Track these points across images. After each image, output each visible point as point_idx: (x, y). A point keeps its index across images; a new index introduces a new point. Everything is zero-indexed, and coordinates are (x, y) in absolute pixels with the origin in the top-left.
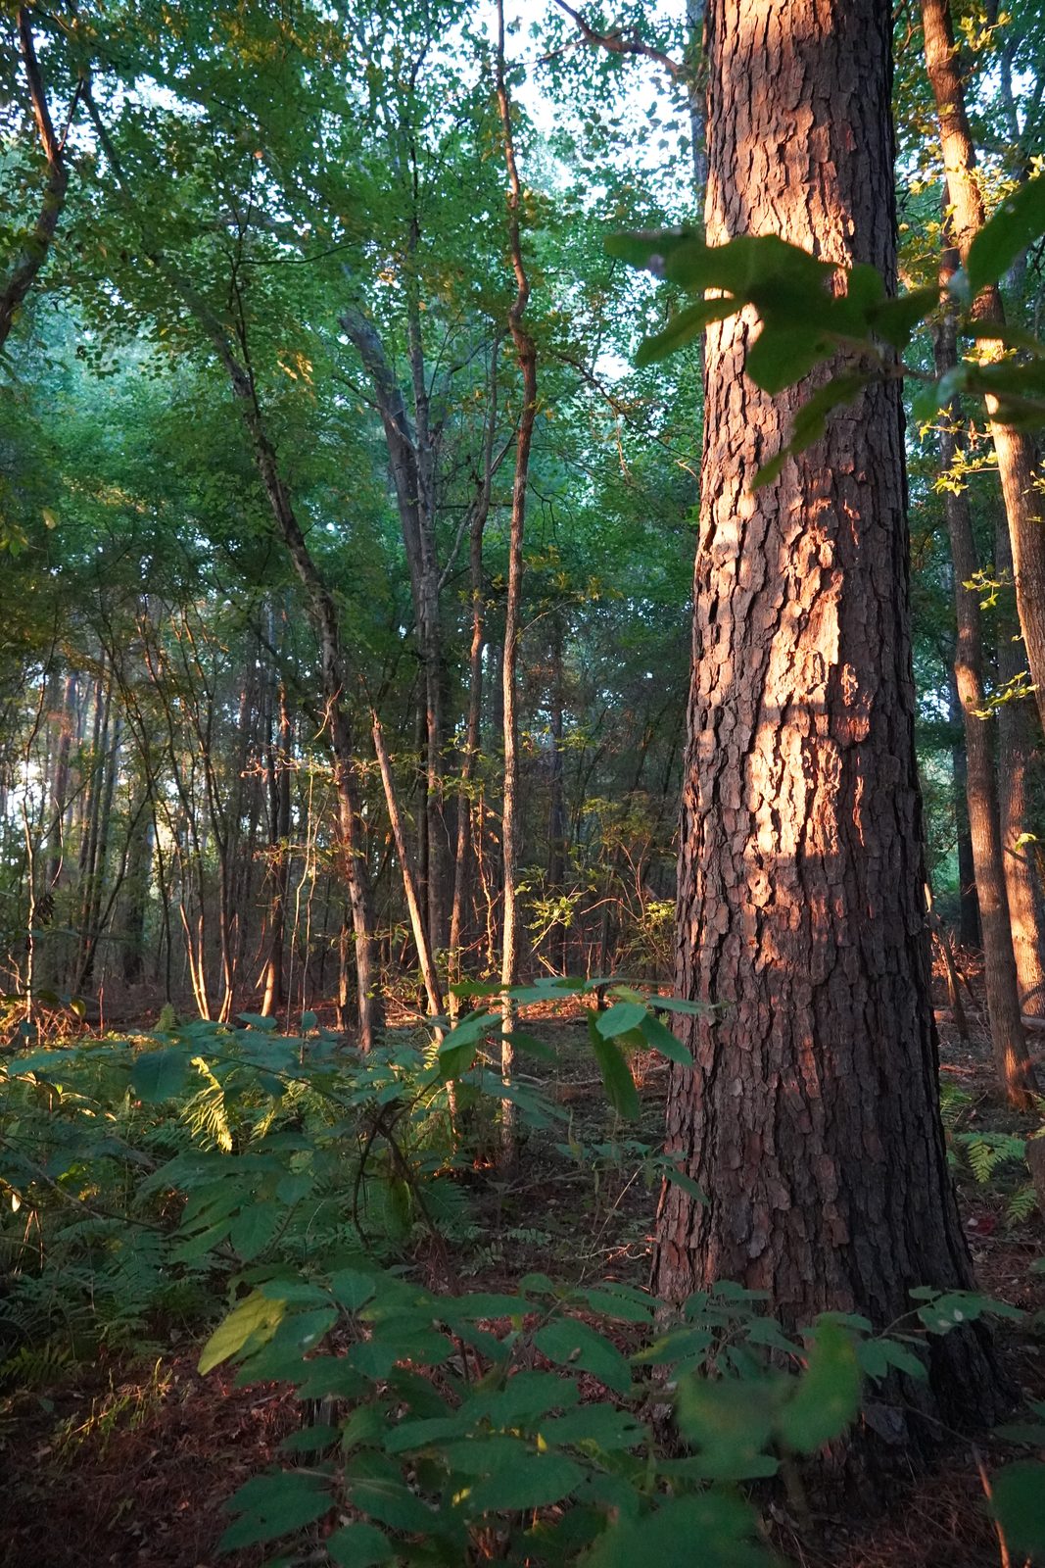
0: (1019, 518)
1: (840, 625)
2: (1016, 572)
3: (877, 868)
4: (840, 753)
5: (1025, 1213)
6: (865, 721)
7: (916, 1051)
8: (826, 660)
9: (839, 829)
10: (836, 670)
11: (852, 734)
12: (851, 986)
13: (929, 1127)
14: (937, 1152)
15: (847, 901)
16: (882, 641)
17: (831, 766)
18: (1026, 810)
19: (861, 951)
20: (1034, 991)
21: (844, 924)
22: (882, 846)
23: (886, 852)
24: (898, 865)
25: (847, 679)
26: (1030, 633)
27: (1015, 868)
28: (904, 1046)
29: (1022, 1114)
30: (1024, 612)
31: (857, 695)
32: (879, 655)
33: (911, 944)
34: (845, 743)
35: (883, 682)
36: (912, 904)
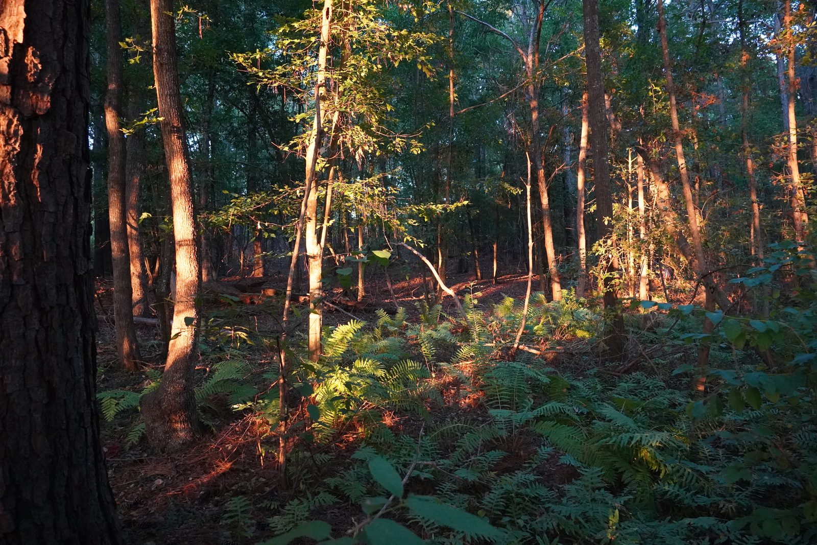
0: (158, 10)
1: (26, 10)
2: (154, 45)
3: (52, 220)
4: (22, 121)
5: (137, 439)
6: (47, 98)
7: (79, 363)
8: (11, 37)
9: (17, 186)
10: (20, 50)
11: (34, 108)
12: (24, 318)
13: (88, 419)
14: (94, 436)
15: (23, 246)
16: (66, 36)
17: (12, 130)
18: (139, 201)
19: (35, 288)
20: (137, 303)
21: (20, 266)
22: (58, 204)
23: (61, 208)
24: (70, 219)
25: (30, 59)
26: (160, 85)
27: (131, 233)
28: (70, 362)
29: (132, 374)
30: (158, 71)
31: (40, 75)
32: (63, 47)
33: (78, 281)
34: (27, 113)
35: (64, 70)
36: (81, 251)
